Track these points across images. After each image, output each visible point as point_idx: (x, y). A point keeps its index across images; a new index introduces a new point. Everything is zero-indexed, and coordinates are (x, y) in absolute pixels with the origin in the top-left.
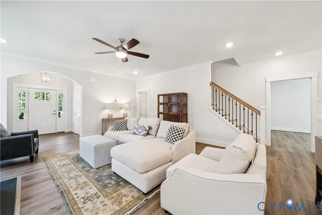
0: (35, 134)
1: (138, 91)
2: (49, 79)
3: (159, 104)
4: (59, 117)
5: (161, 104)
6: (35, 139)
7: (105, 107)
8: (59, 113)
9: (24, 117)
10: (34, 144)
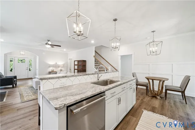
0: (15, 77)
1: (69, 58)
2: (24, 53)
3: (75, 65)
4: (30, 70)
5: (76, 65)
6: (15, 79)
7: (50, 66)
8: (30, 69)
9: (12, 71)
10: (14, 81)
